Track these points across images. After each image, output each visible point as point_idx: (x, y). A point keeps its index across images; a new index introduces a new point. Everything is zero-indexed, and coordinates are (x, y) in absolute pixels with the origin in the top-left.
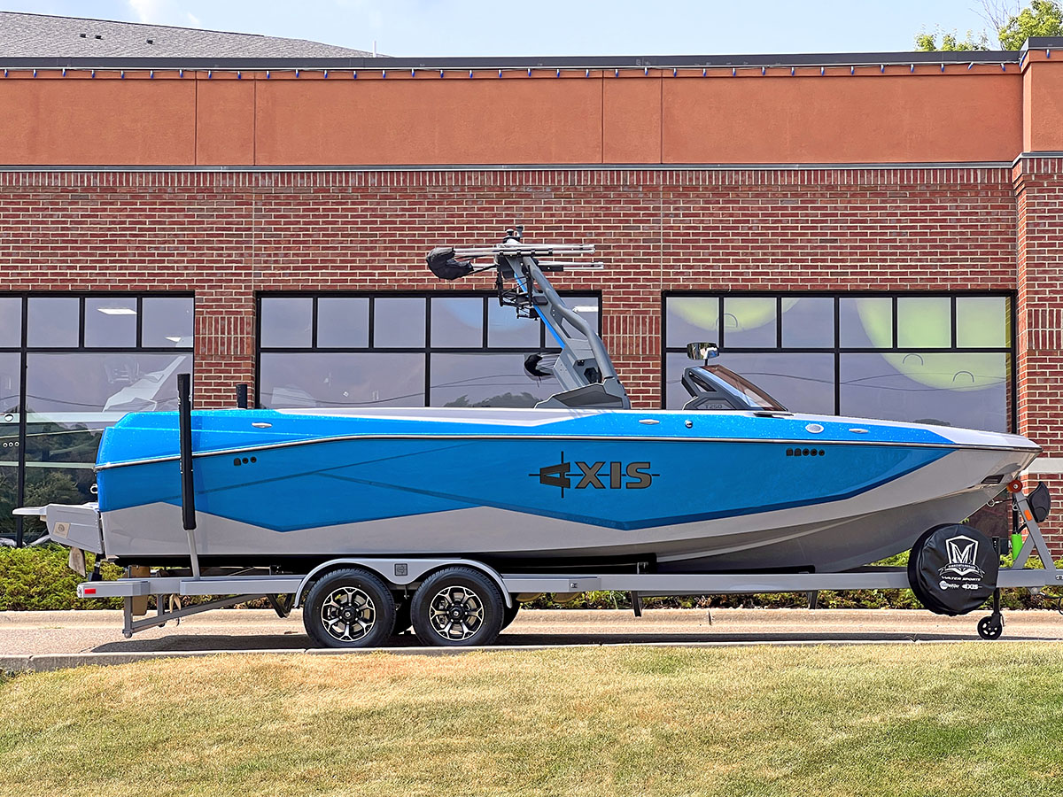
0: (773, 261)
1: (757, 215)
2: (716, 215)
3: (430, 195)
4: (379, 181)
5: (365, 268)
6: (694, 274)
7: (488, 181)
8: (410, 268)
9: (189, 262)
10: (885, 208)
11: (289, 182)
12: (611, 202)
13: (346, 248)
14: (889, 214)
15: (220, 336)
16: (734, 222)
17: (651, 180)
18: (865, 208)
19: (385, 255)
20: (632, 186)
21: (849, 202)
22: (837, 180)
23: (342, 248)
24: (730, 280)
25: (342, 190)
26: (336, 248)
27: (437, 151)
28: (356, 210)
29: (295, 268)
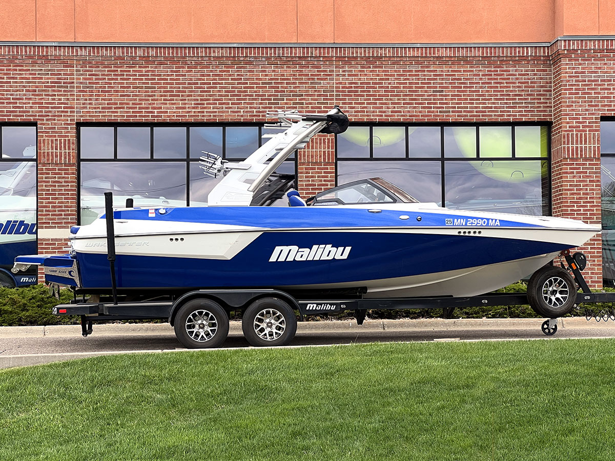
0: (404, 104)
1: (394, 76)
2: (368, 75)
3: (189, 62)
4: (157, 53)
5: (148, 108)
6: (355, 112)
7: (226, 53)
8: (177, 108)
9: (33, 103)
10: (472, 71)
11: (98, 52)
12: (303, 68)
13: (136, 95)
14: (474, 75)
15: (54, 151)
16: (380, 79)
17: (328, 53)
18: (460, 71)
19: (161, 100)
20: (316, 57)
21: (450, 67)
22: (443, 53)
23: (134, 96)
24: (377, 116)
25: (133, 58)
26: (129, 96)
27: (193, 34)
28: (141, 71)
29: (103, 108)
